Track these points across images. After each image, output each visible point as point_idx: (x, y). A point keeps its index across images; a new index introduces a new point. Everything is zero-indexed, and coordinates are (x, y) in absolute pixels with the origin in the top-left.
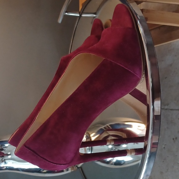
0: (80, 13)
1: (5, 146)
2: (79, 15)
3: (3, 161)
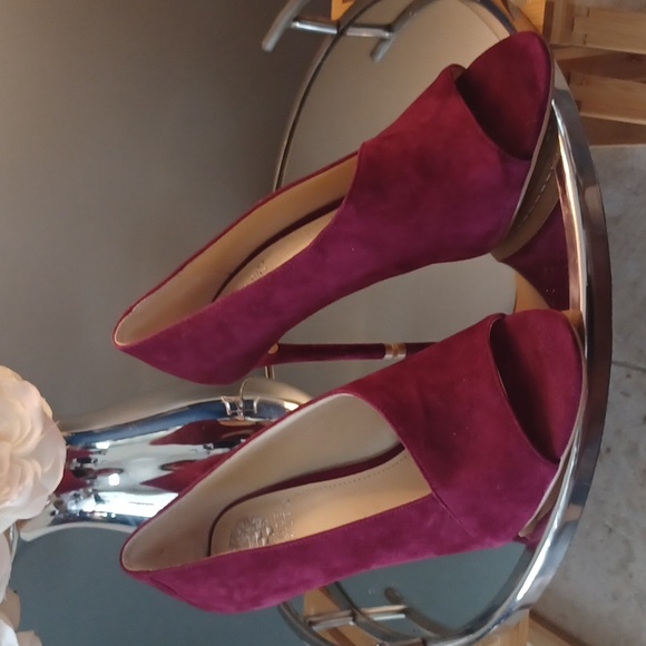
0: (337, 25)
1: (95, 447)
2: (335, 32)
3: (88, 495)
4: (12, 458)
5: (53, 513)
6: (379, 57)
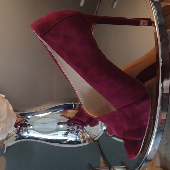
3: (25, 131)
5: (16, 136)
6: (114, 7)
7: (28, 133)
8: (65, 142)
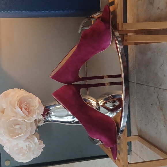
4: (34, 109)
5: (44, 120)
7: (51, 118)
8: (73, 122)
